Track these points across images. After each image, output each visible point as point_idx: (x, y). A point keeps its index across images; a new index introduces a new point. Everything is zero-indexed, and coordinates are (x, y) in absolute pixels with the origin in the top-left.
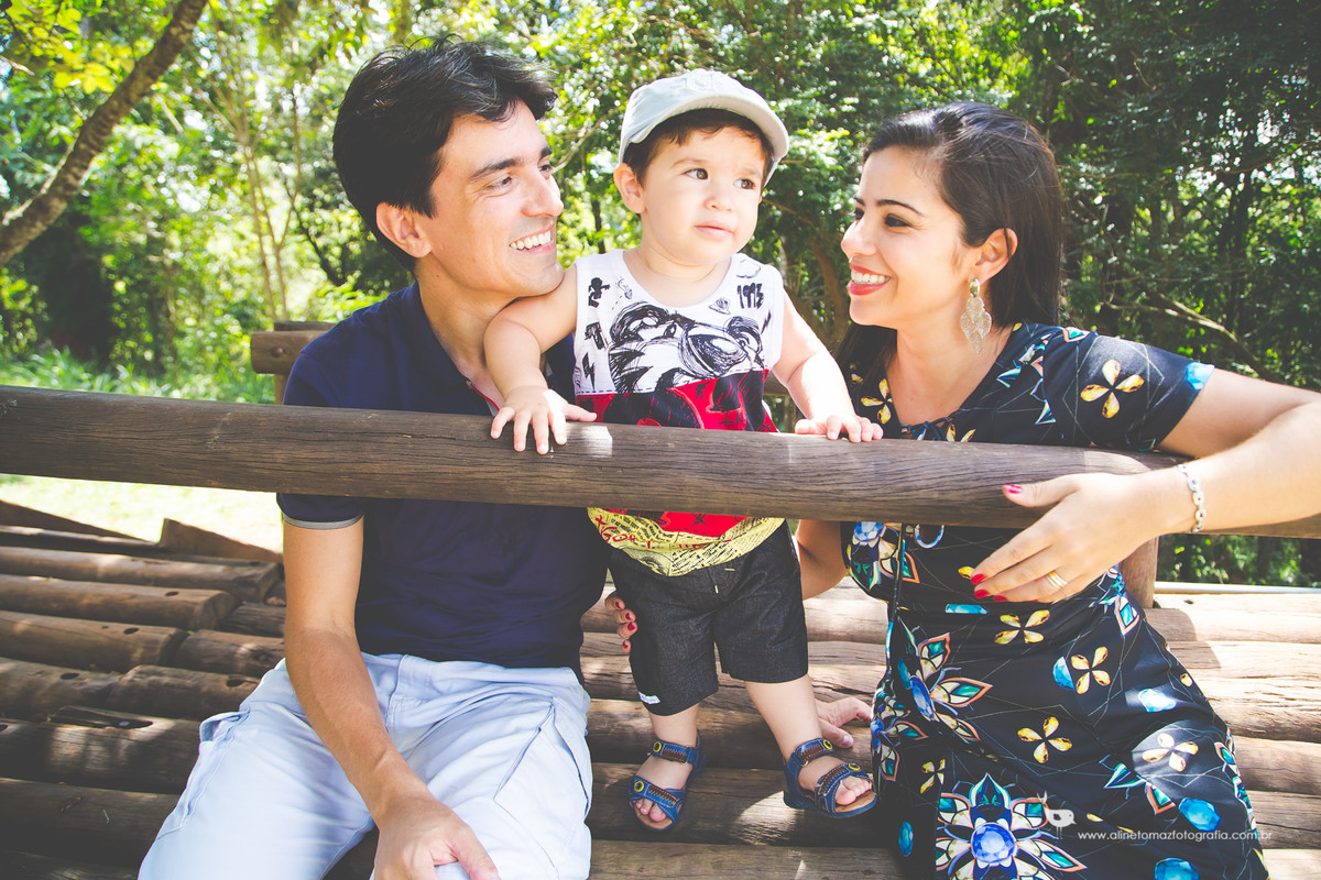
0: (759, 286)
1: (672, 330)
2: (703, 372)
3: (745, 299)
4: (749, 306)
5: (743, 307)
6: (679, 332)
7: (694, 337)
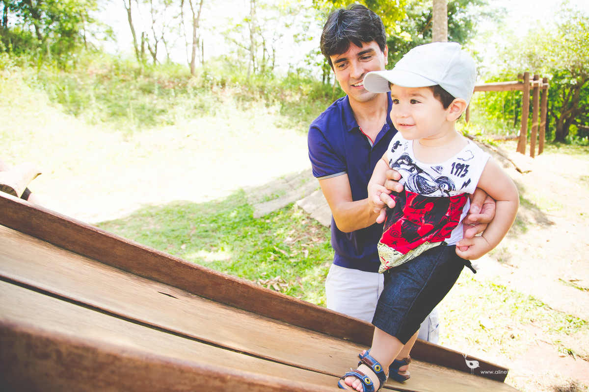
0: (467, 166)
1: (413, 170)
2: (414, 189)
3: (455, 170)
4: (455, 174)
5: (452, 173)
6: (415, 172)
7: (418, 176)
